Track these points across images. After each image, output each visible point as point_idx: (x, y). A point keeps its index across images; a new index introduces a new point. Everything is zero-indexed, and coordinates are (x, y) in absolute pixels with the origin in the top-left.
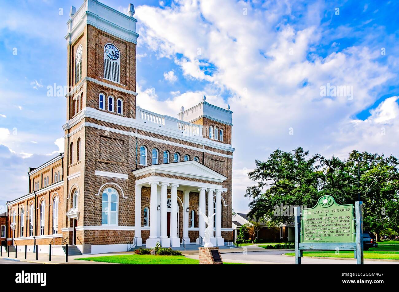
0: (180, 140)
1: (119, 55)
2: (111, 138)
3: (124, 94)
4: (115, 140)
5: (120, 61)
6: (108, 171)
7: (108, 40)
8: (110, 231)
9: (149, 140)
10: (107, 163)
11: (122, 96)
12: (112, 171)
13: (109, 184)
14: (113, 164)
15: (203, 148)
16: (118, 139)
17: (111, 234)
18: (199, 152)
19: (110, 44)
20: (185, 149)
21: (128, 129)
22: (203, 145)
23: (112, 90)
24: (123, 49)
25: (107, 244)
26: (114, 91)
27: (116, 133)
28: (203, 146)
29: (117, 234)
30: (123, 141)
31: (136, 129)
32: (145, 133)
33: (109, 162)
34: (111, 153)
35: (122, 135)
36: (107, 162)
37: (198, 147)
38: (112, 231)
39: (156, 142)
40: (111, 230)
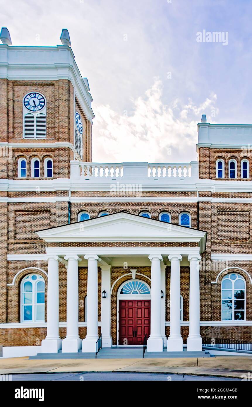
0: (149, 192)
1: (44, 102)
2: (32, 211)
3: (52, 150)
4: (38, 213)
5: (47, 109)
6: (26, 253)
7: (28, 89)
8: (30, 330)
9: (91, 203)
10: (25, 243)
11: (49, 154)
12: (32, 253)
13: (28, 270)
14: (33, 244)
15: (198, 195)
16: (41, 211)
17: (31, 332)
18: (188, 203)
19: (30, 94)
20: (160, 203)
21: (55, 194)
22: (197, 190)
23: (33, 150)
24: (50, 92)
25: (25, 346)
26: (36, 150)
27: (38, 203)
28: (198, 192)
29: (39, 333)
30: (49, 211)
31: (67, 191)
32: (84, 194)
33: (27, 241)
34: (32, 229)
35: (47, 203)
36: (25, 241)
37: (186, 196)
38: (32, 330)
39: (104, 202)
40: (31, 328)
